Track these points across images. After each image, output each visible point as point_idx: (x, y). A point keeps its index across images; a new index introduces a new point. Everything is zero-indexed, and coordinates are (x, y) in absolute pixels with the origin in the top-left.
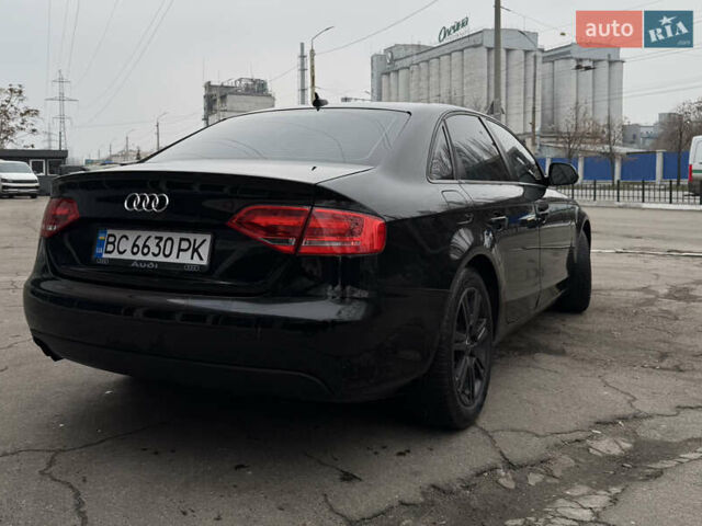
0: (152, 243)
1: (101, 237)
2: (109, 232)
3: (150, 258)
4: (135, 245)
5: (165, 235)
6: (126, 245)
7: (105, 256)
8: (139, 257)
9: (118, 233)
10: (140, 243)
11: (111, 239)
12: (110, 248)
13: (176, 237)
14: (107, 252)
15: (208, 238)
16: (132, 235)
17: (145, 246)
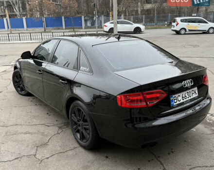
0: (186, 95)
1: (171, 99)
2: (173, 96)
3: (187, 99)
4: (183, 97)
5: (189, 91)
6: (180, 98)
7: (175, 104)
8: (185, 100)
9: (177, 95)
10: (184, 96)
11: (175, 98)
12: (176, 101)
13: (191, 90)
14: (175, 103)
15: (196, 88)
16: (181, 94)
17: (185, 96)
